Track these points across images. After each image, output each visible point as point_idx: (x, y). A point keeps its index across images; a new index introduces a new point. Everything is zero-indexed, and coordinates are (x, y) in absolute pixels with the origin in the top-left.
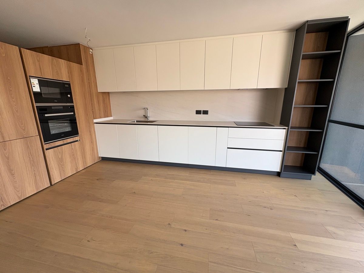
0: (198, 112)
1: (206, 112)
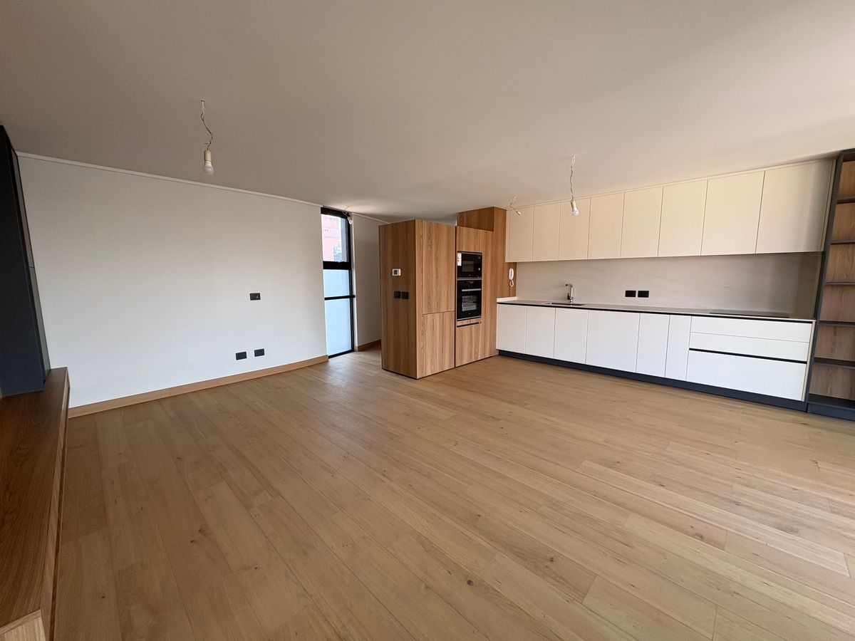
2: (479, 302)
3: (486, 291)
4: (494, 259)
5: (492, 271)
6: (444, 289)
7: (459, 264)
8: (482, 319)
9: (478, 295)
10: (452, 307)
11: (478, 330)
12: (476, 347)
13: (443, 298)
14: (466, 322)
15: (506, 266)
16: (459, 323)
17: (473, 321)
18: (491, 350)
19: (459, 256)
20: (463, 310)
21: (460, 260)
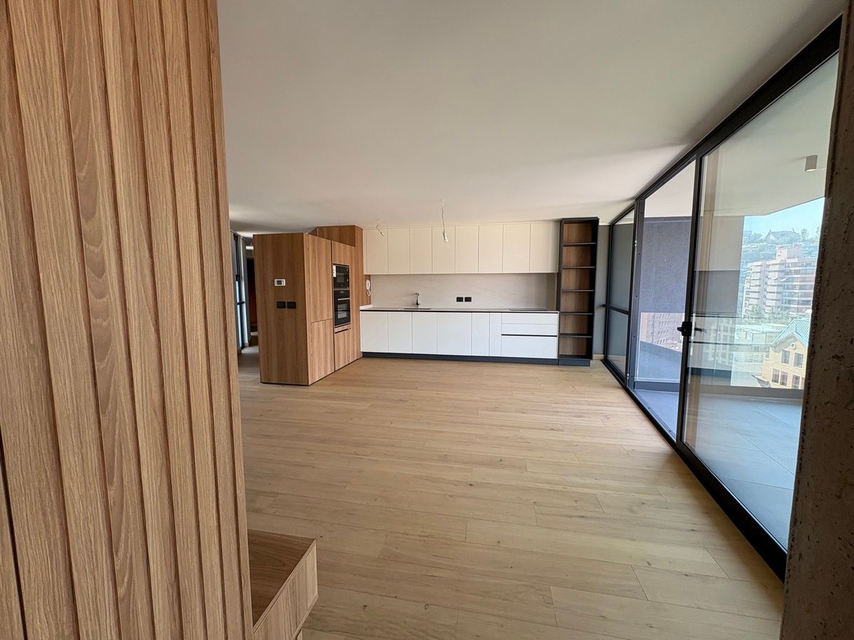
0: (459, 299)
1: (468, 299)
2: (348, 310)
3: (353, 299)
4: (357, 271)
5: (356, 282)
6: (325, 299)
7: (335, 275)
8: (351, 326)
9: (348, 302)
10: (331, 316)
11: (348, 336)
12: (348, 352)
13: (325, 308)
14: (341, 329)
15: (364, 277)
16: (336, 330)
17: (345, 327)
18: (357, 353)
19: (334, 267)
20: (339, 318)
21: (335, 271)
